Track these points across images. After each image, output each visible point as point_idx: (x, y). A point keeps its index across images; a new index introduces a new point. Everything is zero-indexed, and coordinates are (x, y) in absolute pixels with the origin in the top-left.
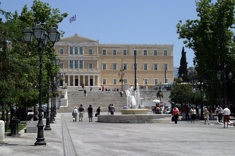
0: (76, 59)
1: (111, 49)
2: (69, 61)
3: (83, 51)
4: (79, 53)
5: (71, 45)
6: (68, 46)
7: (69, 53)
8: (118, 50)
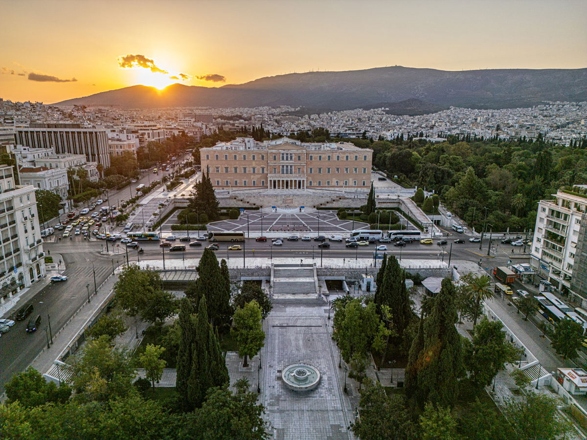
0: (287, 164)
1: (317, 155)
2: (281, 167)
3: (293, 158)
4: (289, 159)
5: (282, 152)
6: (280, 153)
7: (281, 159)
8: (323, 156)
